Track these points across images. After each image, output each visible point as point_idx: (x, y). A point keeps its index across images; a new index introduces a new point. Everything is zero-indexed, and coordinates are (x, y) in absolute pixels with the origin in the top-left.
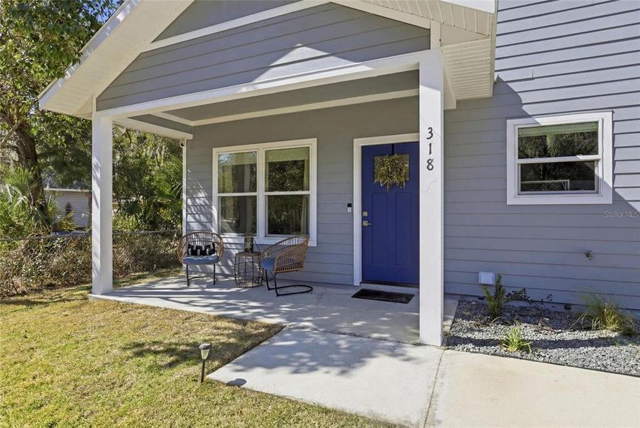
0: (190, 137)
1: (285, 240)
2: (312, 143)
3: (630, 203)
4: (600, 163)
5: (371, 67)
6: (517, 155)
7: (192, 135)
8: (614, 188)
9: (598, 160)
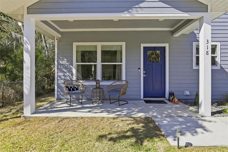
0: (60, 36)
1: (114, 83)
2: (124, 44)
3: (225, 69)
4: (217, 57)
5: (189, 15)
6: (196, 53)
7: (61, 35)
8: (221, 64)
9: (217, 56)
